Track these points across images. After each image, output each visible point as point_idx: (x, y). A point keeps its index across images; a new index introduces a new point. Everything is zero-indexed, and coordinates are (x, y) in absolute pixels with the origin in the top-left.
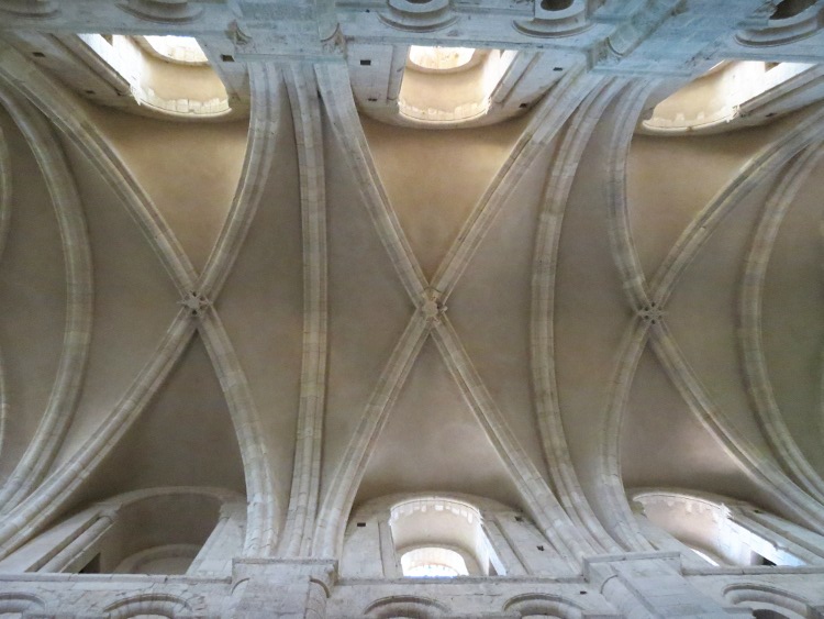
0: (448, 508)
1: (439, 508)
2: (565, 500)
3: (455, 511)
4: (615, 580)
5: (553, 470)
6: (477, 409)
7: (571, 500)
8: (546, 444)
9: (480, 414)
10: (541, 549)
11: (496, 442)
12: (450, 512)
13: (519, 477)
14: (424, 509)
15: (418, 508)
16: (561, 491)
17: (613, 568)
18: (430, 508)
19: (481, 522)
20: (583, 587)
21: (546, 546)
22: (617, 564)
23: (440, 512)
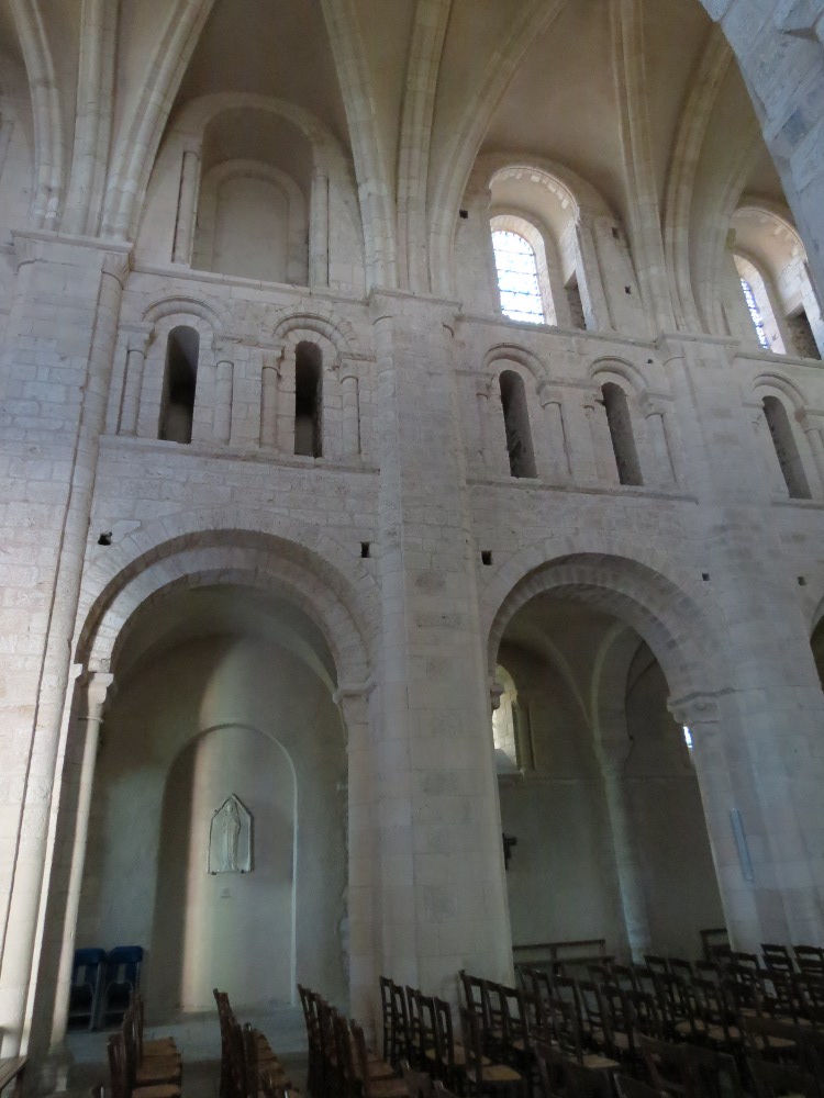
0: (544, 181)
1: (535, 178)
2: (669, 230)
3: (552, 188)
4: (679, 361)
5: (672, 189)
6: (622, 87)
7: (674, 233)
8: (679, 149)
9: (623, 98)
10: (628, 290)
11: (627, 140)
12: (546, 187)
13: (636, 196)
14: (518, 177)
15: (512, 175)
16: (669, 221)
17: (683, 349)
18: (526, 177)
19: (576, 222)
20: (651, 354)
21: (634, 289)
22: (688, 344)
23: (535, 183)
